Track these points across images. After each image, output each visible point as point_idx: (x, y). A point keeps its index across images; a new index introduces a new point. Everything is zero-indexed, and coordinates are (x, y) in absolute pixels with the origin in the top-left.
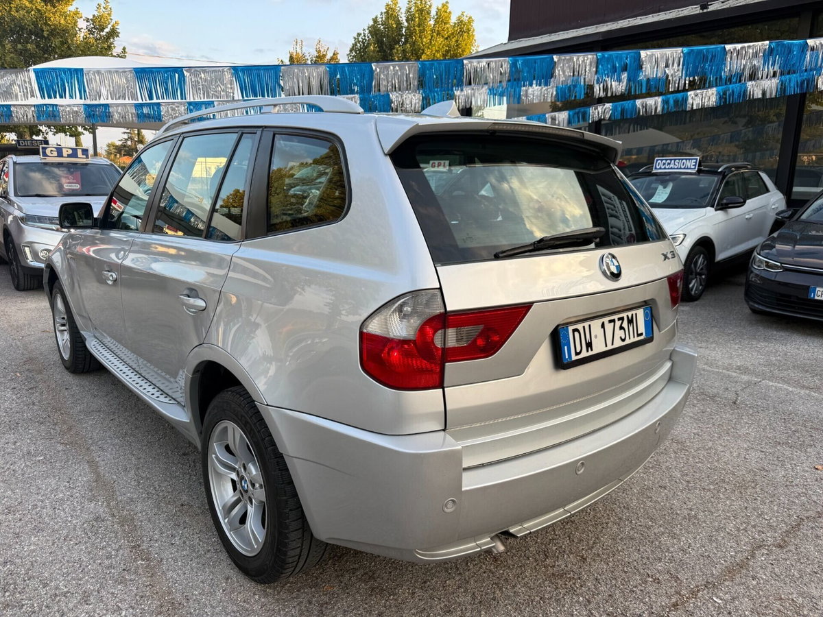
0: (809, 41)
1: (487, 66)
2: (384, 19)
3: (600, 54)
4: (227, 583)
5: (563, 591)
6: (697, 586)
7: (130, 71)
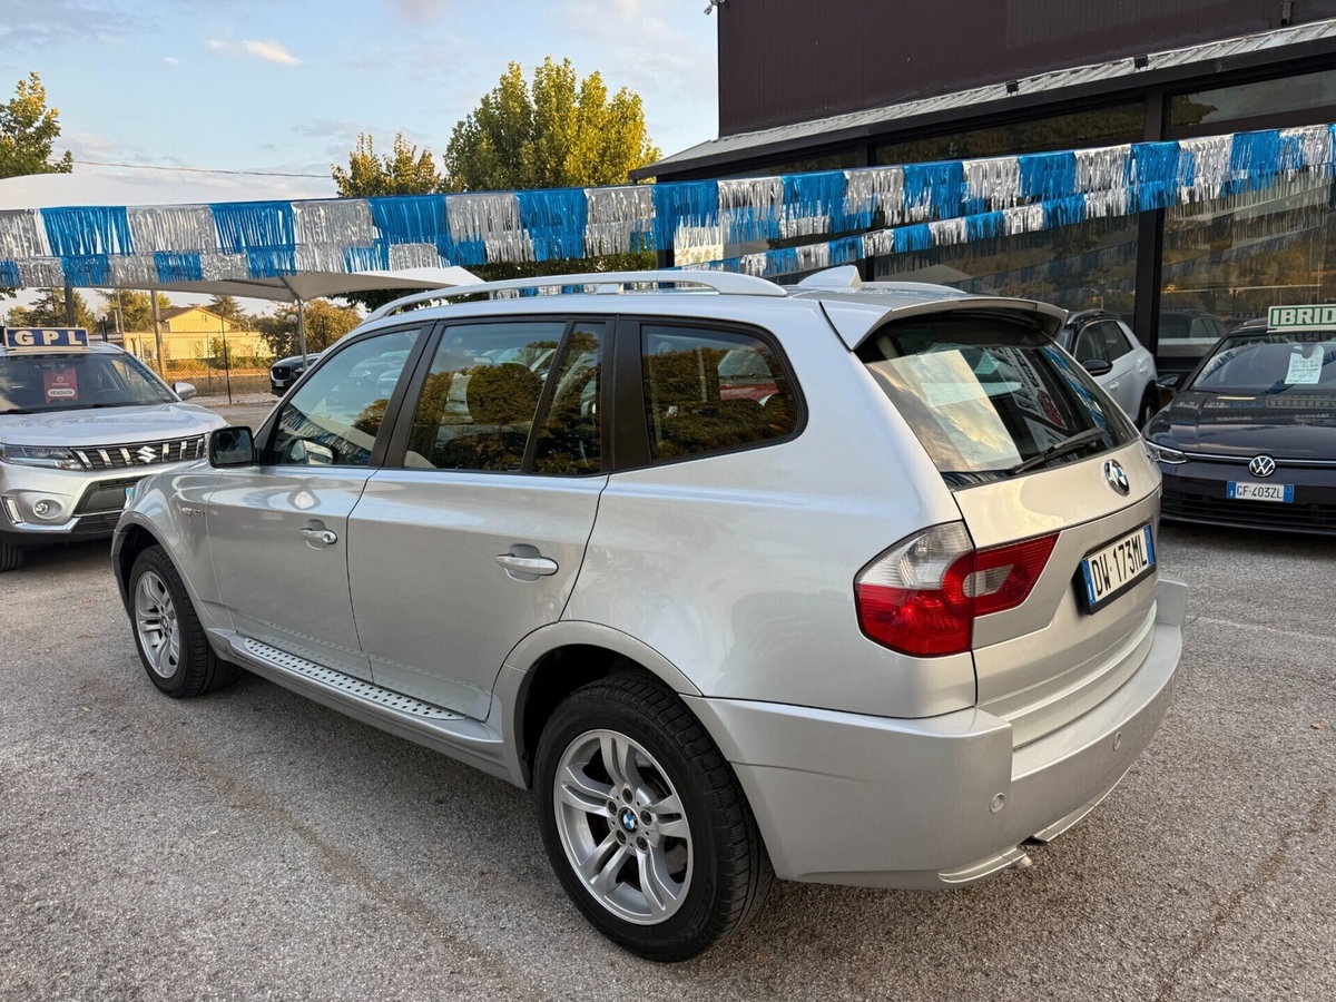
0: (1181, 142)
1: (751, 189)
2: (499, 99)
3: (906, 167)
4: (615, 971)
5: (1074, 920)
6: (1235, 892)
7: (205, 209)
